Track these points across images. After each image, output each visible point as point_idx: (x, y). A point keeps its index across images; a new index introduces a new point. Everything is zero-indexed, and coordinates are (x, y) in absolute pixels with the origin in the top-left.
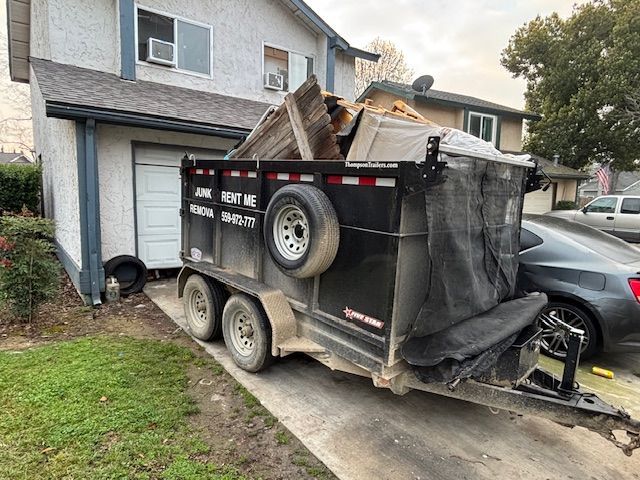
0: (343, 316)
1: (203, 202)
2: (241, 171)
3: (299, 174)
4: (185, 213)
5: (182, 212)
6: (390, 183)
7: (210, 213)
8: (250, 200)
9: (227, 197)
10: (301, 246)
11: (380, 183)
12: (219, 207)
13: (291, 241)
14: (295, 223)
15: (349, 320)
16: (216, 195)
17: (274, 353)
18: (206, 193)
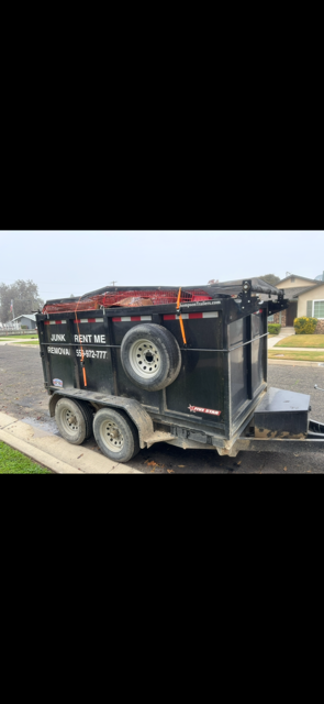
0: (188, 412)
1: (58, 344)
2: (89, 319)
3: (139, 316)
4: (45, 354)
5: (42, 354)
6: (214, 315)
7: (67, 352)
8: (100, 339)
9: (78, 338)
10: (153, 367)
11: (206, 316)
12: (75, 347)
13: (144, 364)
14: (146, 351)
15: (192, 413)
16: (70, 339)
17: (142, 447)
18: (61, 338)
